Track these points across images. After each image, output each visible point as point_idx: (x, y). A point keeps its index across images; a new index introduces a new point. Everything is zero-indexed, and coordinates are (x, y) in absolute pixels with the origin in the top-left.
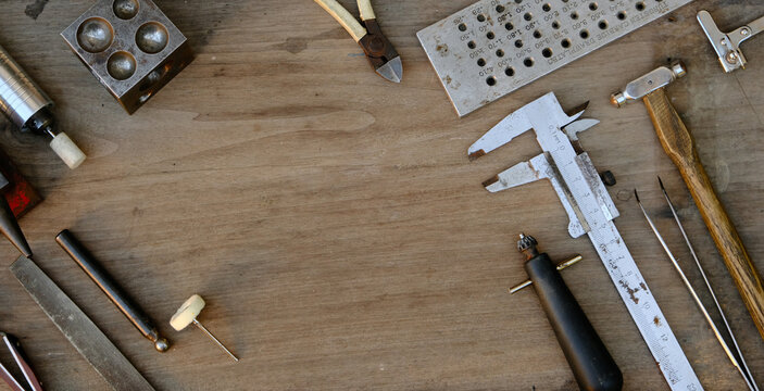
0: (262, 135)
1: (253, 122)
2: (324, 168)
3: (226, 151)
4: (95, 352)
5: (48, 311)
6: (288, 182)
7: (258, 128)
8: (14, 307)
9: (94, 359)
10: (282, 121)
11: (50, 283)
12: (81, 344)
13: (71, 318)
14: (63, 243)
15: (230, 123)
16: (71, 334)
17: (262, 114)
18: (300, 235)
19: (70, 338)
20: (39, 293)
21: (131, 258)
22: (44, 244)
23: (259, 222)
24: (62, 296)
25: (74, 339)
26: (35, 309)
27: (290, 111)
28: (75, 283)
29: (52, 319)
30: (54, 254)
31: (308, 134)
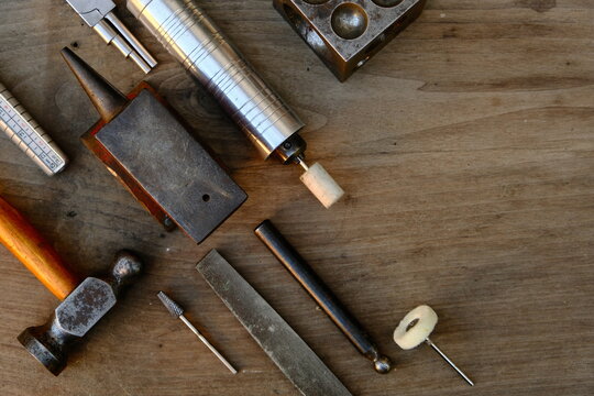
0: (501, 110)
1: (491, 94)
2: (578, 153)
3: (458, 129)
4: (300, 372)
5: (244, 319)
6: (534, 169)
7: (497, 102)
8: (201, 314)
9: (299, 379)
10: (525, 95)
11: (246, 285)
12: (283, 361)
13: (271, 329)
14: (263, 237)
15: (462, 95)
16: (272, 348)
17: (502, 85)
18: (549, 233)
19: (270, 354)
20: (231, 296)
21: (343, 257)
22: (236, 237)
23: (498, 217)
24: (261, 302)
25: (275, 355)
26: (226, 316)
27: (535, 82)
28: (275, 286)
29: (249, 330)
30: (250, 250)
31: (557, 111)
